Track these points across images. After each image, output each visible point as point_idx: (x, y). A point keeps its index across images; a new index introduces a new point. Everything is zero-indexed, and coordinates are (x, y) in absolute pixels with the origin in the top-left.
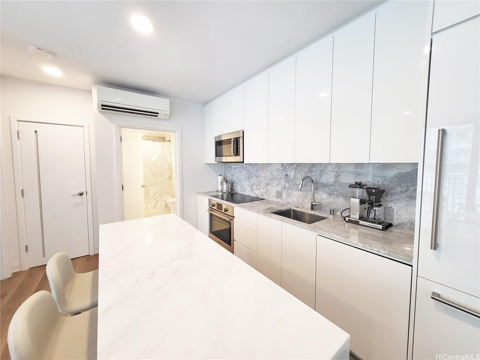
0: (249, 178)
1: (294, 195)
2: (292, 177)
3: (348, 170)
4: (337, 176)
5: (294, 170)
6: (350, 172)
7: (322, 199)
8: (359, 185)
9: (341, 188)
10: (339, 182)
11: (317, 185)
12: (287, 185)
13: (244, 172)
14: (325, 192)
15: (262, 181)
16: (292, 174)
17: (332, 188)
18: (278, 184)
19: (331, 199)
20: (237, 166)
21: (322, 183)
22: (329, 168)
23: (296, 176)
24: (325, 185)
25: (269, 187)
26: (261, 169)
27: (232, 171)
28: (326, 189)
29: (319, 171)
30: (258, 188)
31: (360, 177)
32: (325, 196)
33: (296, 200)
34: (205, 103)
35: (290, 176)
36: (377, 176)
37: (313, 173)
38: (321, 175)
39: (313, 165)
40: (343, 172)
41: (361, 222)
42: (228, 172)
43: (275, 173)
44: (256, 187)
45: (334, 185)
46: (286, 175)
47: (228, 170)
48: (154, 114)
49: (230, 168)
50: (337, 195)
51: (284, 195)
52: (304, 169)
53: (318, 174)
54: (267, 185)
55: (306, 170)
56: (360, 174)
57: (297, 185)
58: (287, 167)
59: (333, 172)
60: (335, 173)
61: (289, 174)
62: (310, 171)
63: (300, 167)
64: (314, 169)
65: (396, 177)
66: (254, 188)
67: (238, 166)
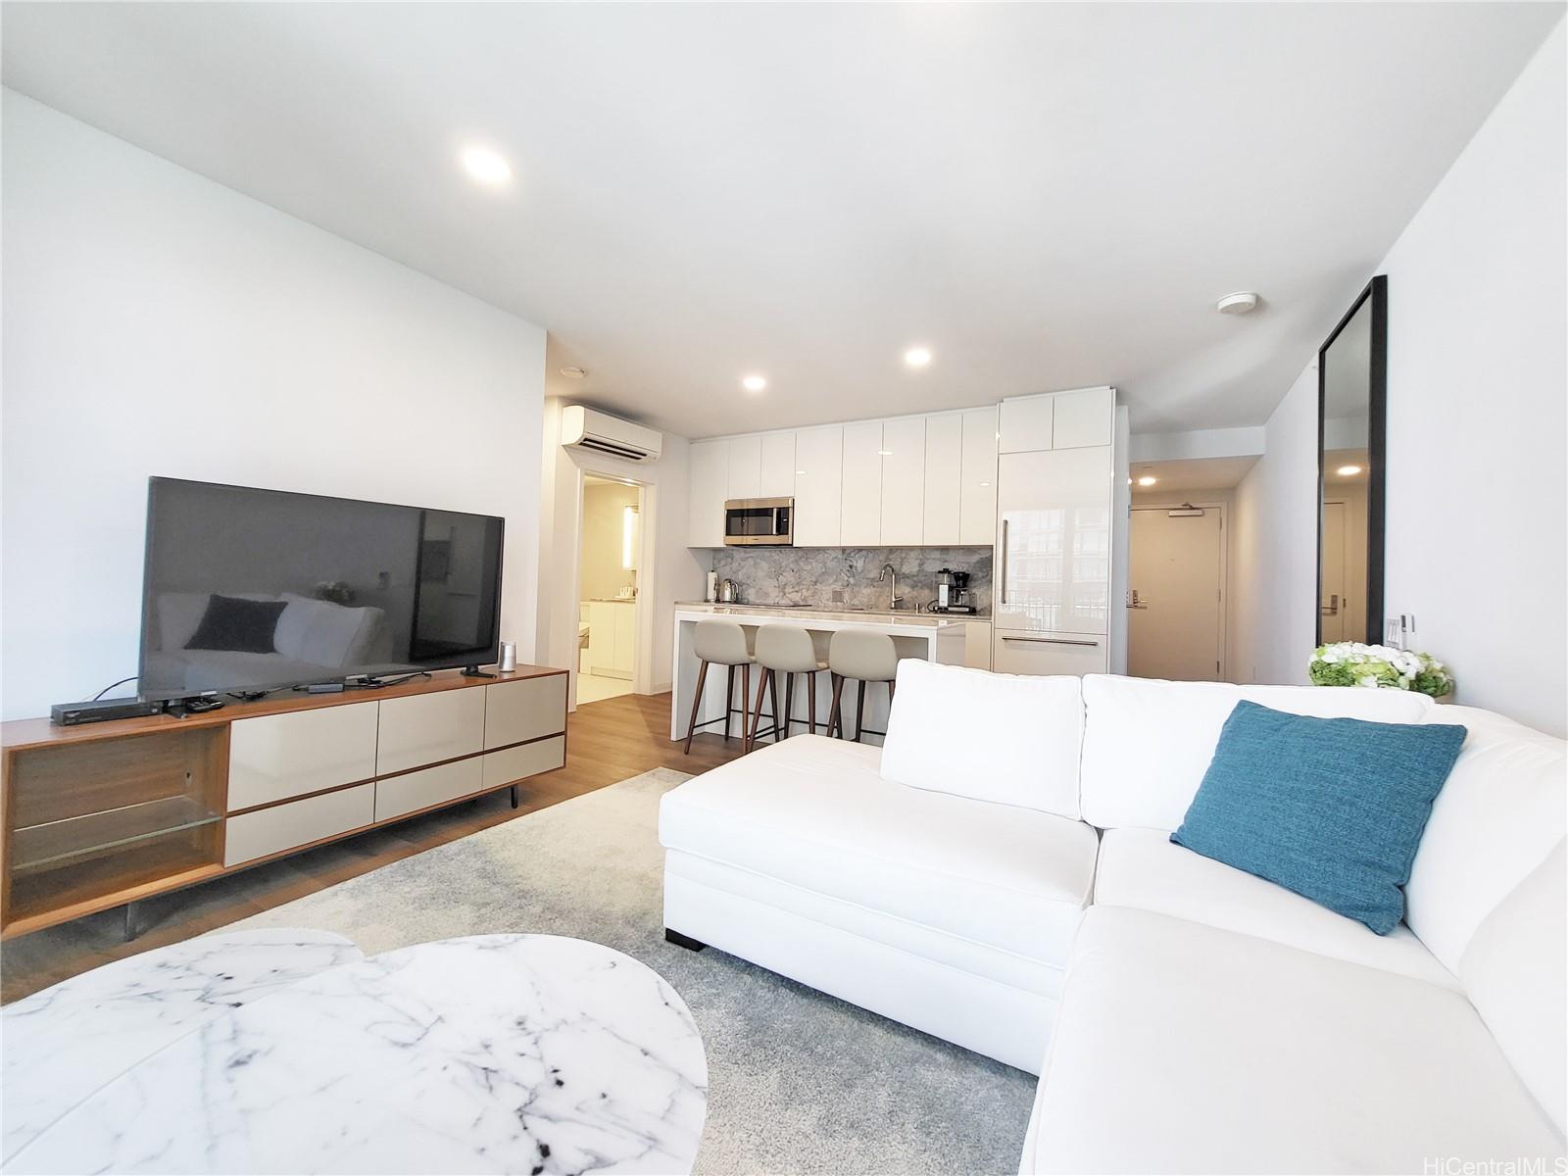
0: (778, 574)
1: (863, 594)
2: (859, 569)
3: (933, 557)
4: (921, 565)
5: (863, 559)
6: (935, 559)
7: (903, 594)
8: (946, 571)
9: (926, 578)
10: (922, 570)
11: (900, 577)
12: (852, 580)
13: (764, 565)
14: (907, 585)
16: (859, 564)
17: (915, 579)
18: (836, 581)
19: (915, 593)
20: (748, 555)
21: (904, 574)
22: (913, 552)
23: (866, 566)
24: (906, 576)
25: (818, 586)
26: (803, 559)
27: (735, 565)
28: (909, 581)
29: (899, 560)
30: (797, 589)
31: (946, 564)
32: (907, 590)
33: (866, 600)
34: (692, 440)
35: (856, 567)
36: (962, 563)
38: (902, 565)
39: (892, 548)
40: (930, 556)
41: (950, 609)
42: (724, 566)
43: (830, 564)
44: (794, 587)
45: (917, 575)
46: (851, 567)
47: (723, 563)
48: (635, 455)
49: (730, 559)
50: (921, 588)
51: (846, 597)
52: (879, 555)
53: (897, 563)
54: (816, 583)
55: (882, 556)
56: (946, 561)
57: (867, 579)
58: (852, 554)
59: (917, 556)
60: (919, 561)
61: (855, 564)
62: (887, 559)
63: (873, 552)
64: (892, 556)
65: (978, 562)
66: (788, 589)
67: (752, 555)
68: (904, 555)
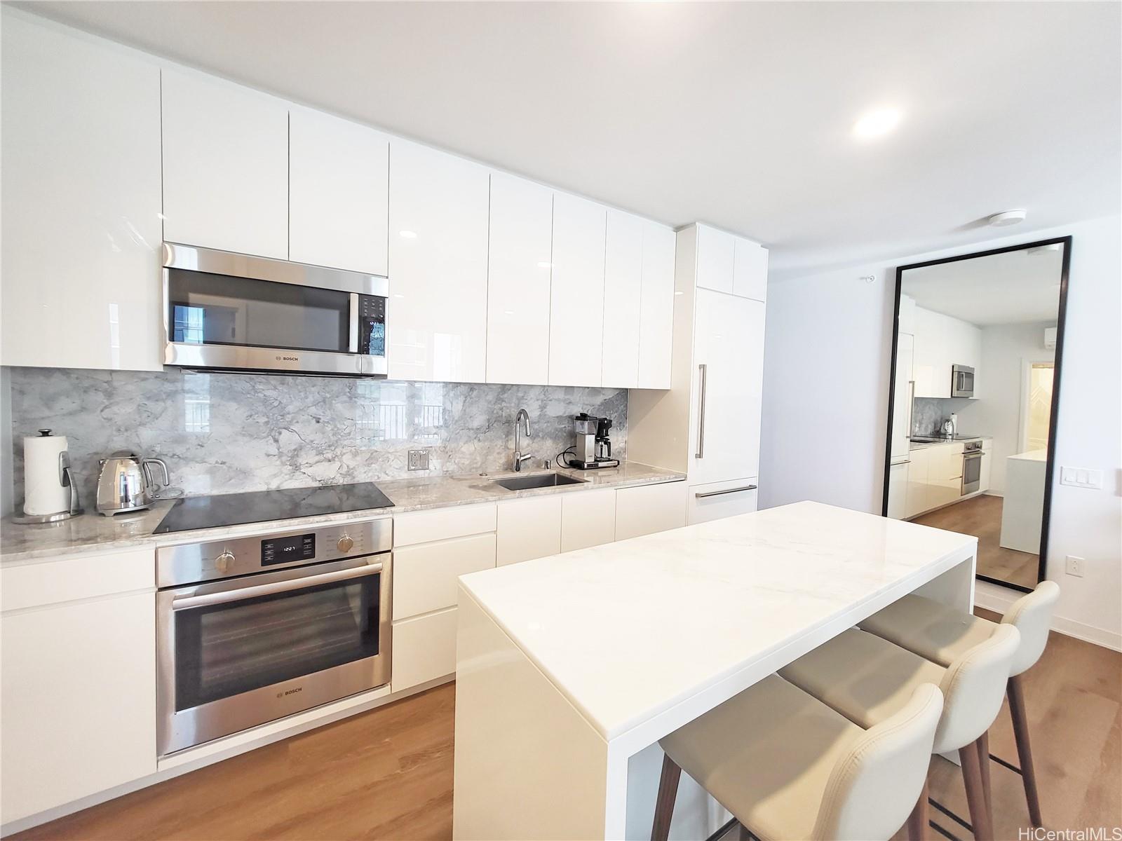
0: (277, 429)
1: (463, 453)
2: (456, 414)
3: (556, 397)
4: (543, 408)
5: (462, 398)
6: (558, 400)
8: (583, 417)
9: (549, 425)
10: (545, 415)
12: (443, 433)
15: (349, 434)
16: (456, 407)
17: (536, 426)
18: (413, 435)
19: (535, 446)
22: (533, 394)
23: (467, 410)
30: (329, 456)
31: (571, 406)
33: (467, 462)
35: (450, 412)
36: (587, 405)
37: (504, 404)
39: (504, 388)
40: (551, 400)
41: (600, 464)
42: (74, 413)
44: (320, 453)
45: (539, 422)
50: (543, 438)
51: (433, 459)
52: (486, 395)
53: (513, 405)
55: (490, 397)
56: (570, 403)
57: (469, 429)
59: (538, 400)
60: (540, 403)
61: (448, 407)
62: (499, 400)
63: (475, 393)
64: (506, 395)
65: (602, 404)
66: (306, 458)
68: (520, 394)
